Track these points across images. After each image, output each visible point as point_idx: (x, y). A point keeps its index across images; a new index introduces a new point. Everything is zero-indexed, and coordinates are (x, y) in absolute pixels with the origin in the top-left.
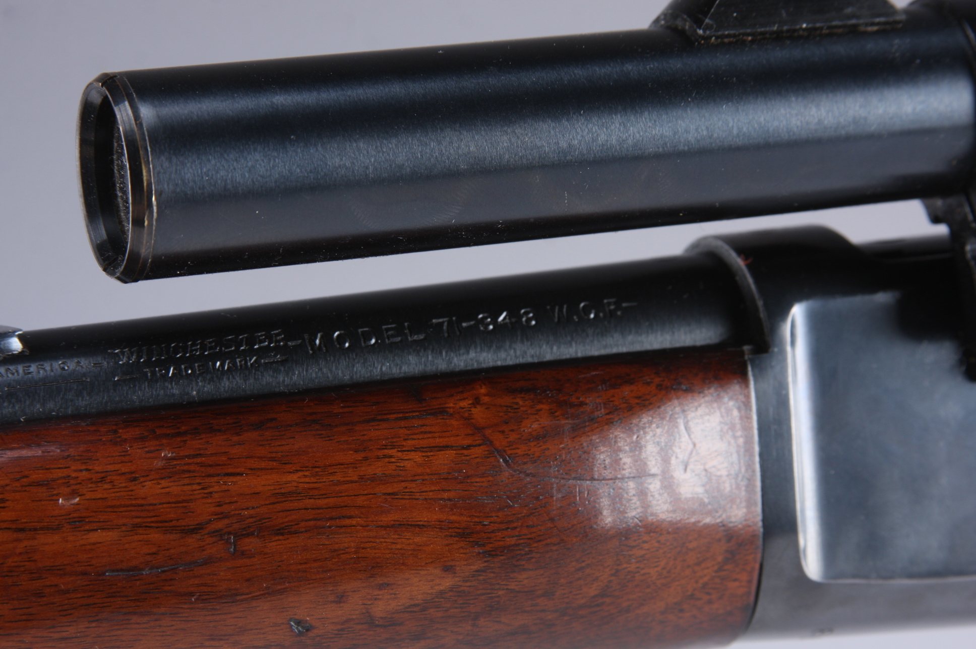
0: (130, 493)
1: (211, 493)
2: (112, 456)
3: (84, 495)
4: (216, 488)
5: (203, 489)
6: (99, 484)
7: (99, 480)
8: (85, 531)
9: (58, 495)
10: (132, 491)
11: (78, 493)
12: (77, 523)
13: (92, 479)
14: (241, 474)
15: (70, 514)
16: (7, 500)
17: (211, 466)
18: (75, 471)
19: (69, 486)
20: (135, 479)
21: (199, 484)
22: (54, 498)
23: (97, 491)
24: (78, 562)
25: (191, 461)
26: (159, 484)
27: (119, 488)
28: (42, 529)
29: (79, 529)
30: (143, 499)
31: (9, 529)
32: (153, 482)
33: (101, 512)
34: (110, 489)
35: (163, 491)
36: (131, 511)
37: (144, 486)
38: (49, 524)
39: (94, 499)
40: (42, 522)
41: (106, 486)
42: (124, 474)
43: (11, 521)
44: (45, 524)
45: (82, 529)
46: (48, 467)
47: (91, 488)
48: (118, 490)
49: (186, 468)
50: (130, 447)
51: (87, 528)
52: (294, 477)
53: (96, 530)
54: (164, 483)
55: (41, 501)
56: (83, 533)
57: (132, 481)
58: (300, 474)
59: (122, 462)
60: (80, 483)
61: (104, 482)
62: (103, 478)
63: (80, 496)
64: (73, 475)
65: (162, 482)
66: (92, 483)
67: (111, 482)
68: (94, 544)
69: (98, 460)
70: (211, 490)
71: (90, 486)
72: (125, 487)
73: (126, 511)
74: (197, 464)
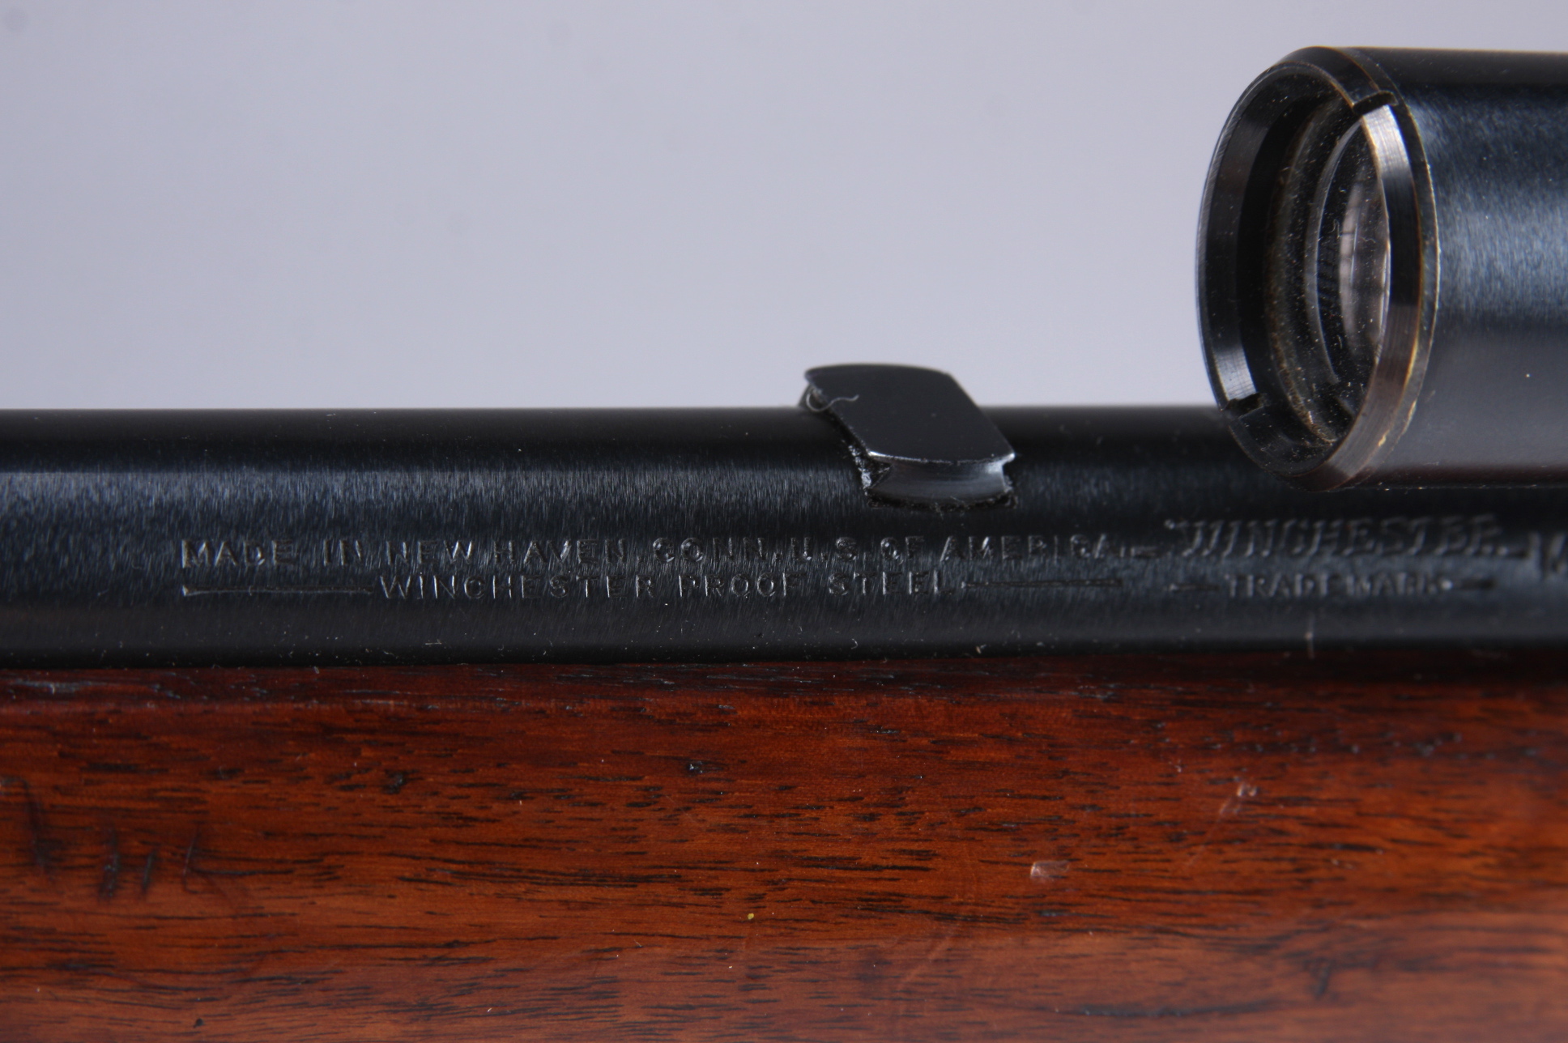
0: (1162, 865)
1: (1309, 881)
2: (1146, 783)
3: (1079, 860)
4: (1322, 873)
5: (1298, 871)
6: (1112, 842)
7: (1114, 832)
8: (1064, 930)
9: (1033, 855)
10: (1168, 861)
11: (1070, 854)
12: (1054, 915)
13: (1100, 828)
14: (1371, 849)
15: (1044, 896)
16: (935, 855)
17: (1322, 825)
18: (1073, 807)
19: (1055, 839)
20: (1179, 838)
21: (1293, 860)
22: (1024, 859)
23: (1104, 854)
24: (1036, 987)
25: (1290, 811)
26: (1221, 852)
27: (1145, 853)
28: (988, 919)
29: (1055, 926)
30: (1184, 879)
31: (927, 913)
32: (1210, 847)
33: (1103, 897)
34: (1129, 853)
35: (1226, 867)
36: (1158, 901)
37: (1192, 854)
38: (1002, 910)
39: (1096, 871)
40: (989, 906)
41: (1125, 846)
42: (1159, 824)
43: (933, 898)
44: (995, 910)
45: (1060, 926)
46: (1023, 792)
47: (1095, 846)
48: (1143, 856)
49: (1276, 824)
50: (1182, 766)
51: (1070, 925)
52: (1467, 864)
53: (1085, 931)
54: (1231, 852)
55: (997, 863)
56: (1059, 934)
57: (1171, 841)
58: (1479, 860)
59: (1162, 799)
60: (1076, 835)
61: (1120, 837)
62: (1119, 828)
63: (1071, 860)
64: (1067, 816)
65: (1226, 848)
66: (1098, 836)
67: (1135, 839)
68: (1074, 957)
69: (1117, 788)
70: (1312, 874)
71: (1094, 841)
72: (1159, 852)
73: (1148, 901)
74: (1299, 818)
